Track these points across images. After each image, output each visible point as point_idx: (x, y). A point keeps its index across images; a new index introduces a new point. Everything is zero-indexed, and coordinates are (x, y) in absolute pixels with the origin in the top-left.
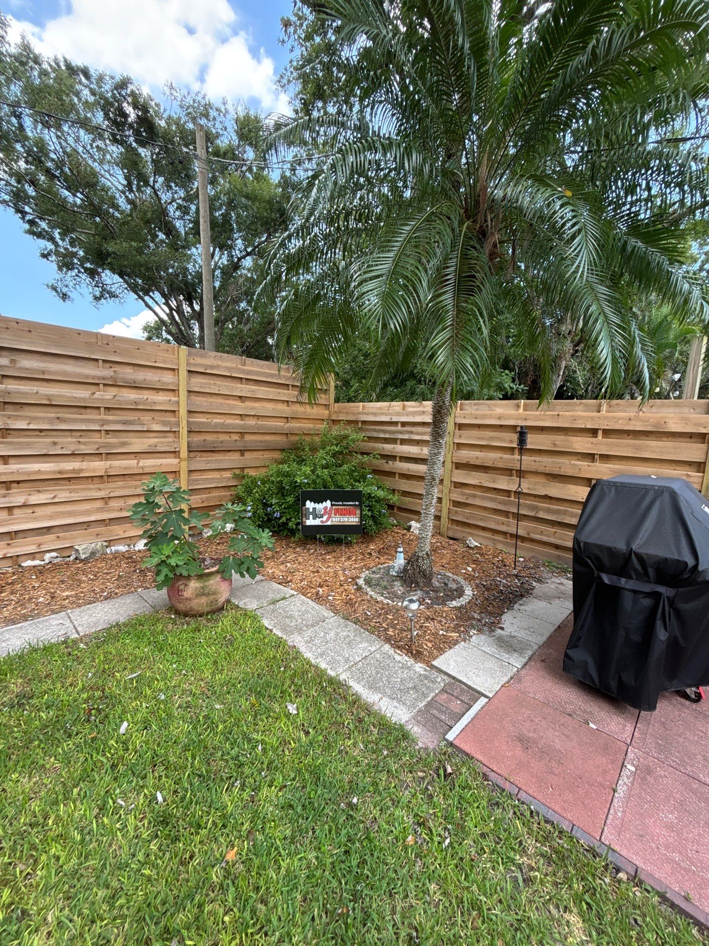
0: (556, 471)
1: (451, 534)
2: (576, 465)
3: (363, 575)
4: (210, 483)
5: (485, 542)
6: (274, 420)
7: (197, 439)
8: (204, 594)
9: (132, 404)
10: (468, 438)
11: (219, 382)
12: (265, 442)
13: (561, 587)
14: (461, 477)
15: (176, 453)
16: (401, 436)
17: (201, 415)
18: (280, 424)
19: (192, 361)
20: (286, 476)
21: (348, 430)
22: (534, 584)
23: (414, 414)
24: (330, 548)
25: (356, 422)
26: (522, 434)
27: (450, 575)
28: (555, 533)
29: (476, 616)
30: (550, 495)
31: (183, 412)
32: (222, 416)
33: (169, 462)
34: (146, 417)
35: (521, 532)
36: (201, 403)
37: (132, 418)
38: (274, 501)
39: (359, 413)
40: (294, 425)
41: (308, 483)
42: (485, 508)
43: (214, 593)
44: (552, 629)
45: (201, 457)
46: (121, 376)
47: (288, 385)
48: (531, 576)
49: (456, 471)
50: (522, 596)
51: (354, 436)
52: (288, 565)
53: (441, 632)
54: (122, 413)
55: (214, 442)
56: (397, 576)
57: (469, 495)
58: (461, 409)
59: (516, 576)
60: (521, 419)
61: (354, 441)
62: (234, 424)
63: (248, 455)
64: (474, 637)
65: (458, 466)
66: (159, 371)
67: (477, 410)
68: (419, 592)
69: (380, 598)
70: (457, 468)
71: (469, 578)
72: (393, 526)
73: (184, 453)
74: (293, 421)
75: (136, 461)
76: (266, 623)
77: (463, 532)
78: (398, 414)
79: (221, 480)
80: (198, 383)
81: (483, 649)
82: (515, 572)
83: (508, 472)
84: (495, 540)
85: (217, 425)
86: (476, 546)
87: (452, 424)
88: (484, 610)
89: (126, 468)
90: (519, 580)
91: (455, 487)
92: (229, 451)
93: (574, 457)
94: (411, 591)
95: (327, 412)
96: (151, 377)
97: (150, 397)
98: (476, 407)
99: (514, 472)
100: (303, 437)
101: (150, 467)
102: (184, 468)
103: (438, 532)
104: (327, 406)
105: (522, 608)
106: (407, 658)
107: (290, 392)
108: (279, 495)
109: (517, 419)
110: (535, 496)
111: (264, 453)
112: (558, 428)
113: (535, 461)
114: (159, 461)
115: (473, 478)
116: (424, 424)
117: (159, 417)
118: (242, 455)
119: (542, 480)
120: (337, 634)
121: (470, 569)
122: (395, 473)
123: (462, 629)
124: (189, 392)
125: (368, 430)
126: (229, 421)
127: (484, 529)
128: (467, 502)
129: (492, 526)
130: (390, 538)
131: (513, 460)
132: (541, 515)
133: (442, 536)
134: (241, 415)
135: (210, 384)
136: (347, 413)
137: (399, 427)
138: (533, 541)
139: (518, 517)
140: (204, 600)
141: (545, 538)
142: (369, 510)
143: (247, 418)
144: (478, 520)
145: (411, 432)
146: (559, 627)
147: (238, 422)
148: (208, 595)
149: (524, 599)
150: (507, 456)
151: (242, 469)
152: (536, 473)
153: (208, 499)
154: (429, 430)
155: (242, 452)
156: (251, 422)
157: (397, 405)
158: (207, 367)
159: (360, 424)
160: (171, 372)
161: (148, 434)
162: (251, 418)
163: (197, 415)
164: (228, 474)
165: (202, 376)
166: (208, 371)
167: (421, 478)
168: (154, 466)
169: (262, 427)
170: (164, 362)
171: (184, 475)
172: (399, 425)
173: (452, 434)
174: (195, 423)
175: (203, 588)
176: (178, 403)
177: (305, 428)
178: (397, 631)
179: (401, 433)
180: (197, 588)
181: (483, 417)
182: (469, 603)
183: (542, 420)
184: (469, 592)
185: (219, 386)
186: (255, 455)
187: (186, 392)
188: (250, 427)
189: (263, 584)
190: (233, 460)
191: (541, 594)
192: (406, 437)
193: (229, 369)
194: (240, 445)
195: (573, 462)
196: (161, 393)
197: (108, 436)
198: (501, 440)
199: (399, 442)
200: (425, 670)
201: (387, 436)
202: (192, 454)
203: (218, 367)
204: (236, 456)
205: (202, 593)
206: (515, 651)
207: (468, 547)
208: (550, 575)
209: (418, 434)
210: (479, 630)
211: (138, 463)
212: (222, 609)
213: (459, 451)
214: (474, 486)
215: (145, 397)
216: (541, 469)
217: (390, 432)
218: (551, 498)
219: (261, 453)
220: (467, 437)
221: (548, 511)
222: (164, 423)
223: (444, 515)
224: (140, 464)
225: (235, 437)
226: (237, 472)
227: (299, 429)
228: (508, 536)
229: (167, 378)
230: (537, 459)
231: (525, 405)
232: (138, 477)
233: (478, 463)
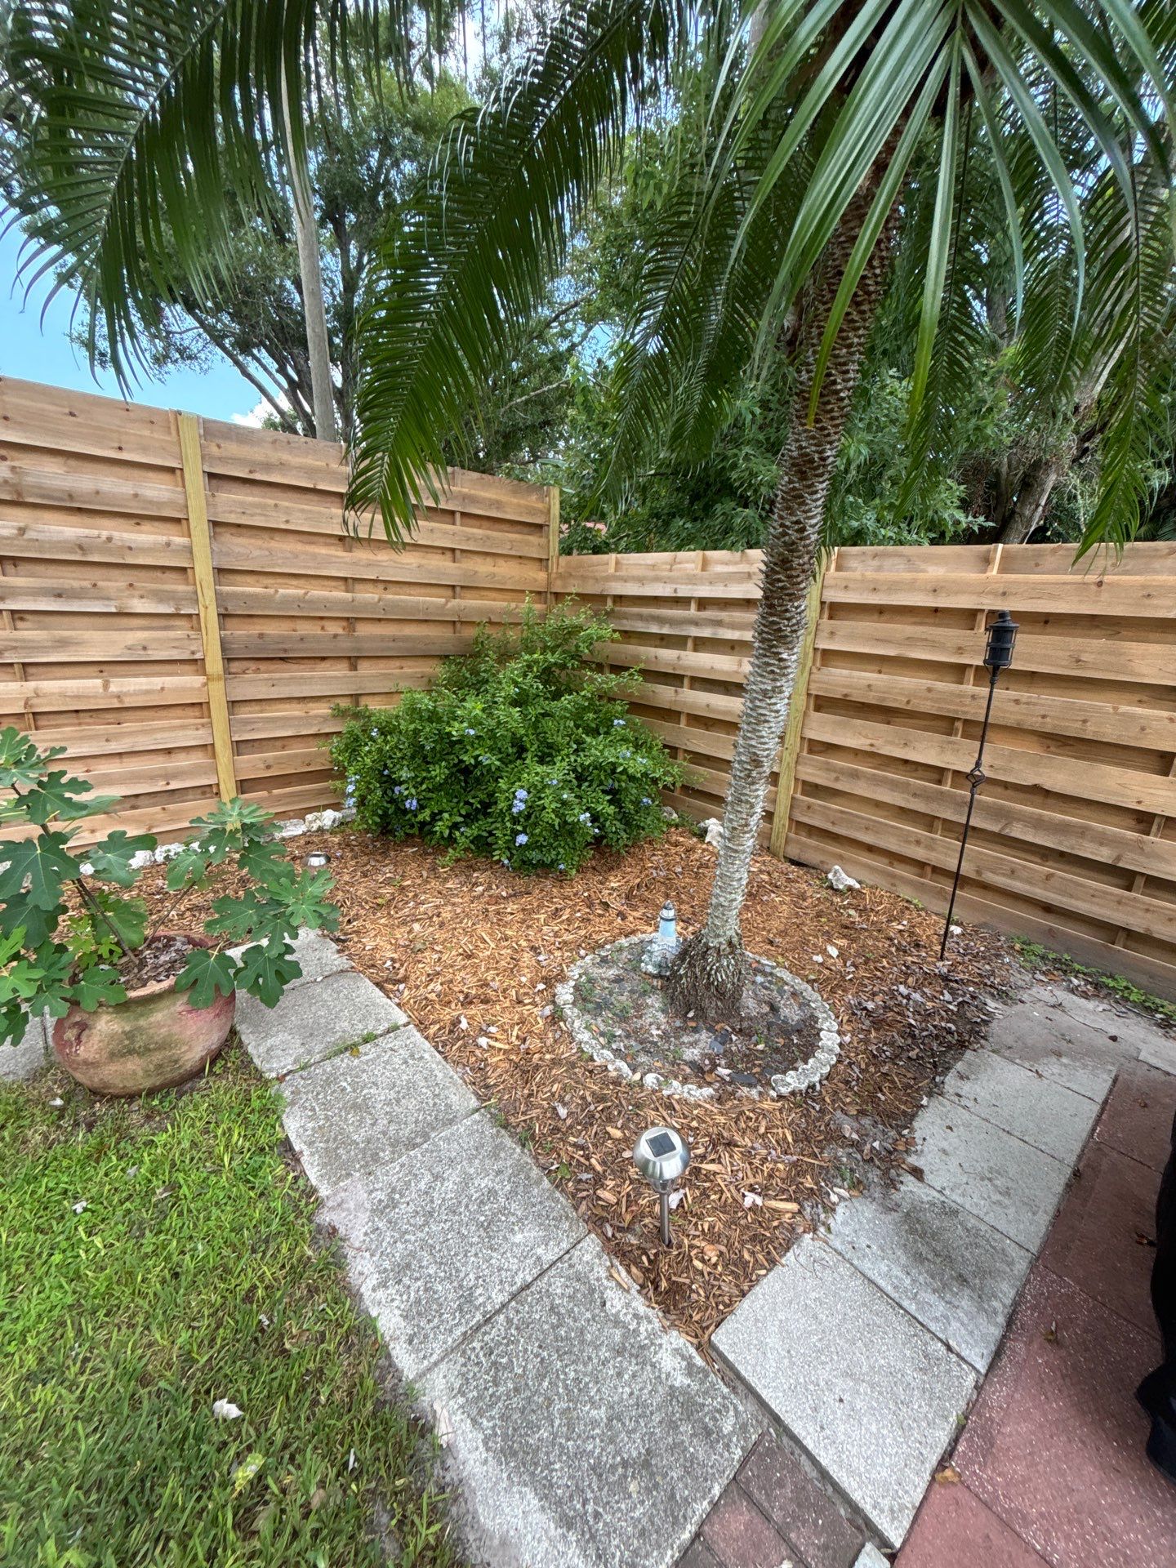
0: (1073, 729)
1: (793, 852)
2: (1133, 717)
3: (574, 972)
4: (283, 727)
5: (870, 879)
6: (423, 590)
7: (242, 632)
8: (131, 1052)
9: (71, 552)
10: (851, 637)
11: (286, 501)
12: (406, 639)
13: (1057, 1015)
14: (825, 728)
15: (196, 664)
16: (695, 632)
17: (249, 579)
18: (436, 600)
19: (214, 450)
20: (430, 720)
21: (579, 617)
22: (992, 1005)
23: (726, 579)
24: (520, 883)
25: (601, 598)
26: (1001, 629)
27: (786, 975)
28: (1049, 877)
29: (848, 1131)
30: (1048, 786)
31: (203, 571)
32: (302, 582)
33: (185, 684)
34: (115, 583)
35: (967, 869)
36: (245, 551)
37: (76, 584)
38: (405, 774)
39: (608, 578)
40: (470, 603)
41: (478, 737)
42: (878, 804)
43: (163, 1046)
44: (1058, 1181)
45: (258, 671)
46: (30, 480)
47: (453, 513)
48: (982, 981)
49: (815, 716)
50: (962, 1045)
51: (593, 629)
52: (416, 927)
53: (750, 1199)
54: (52, 570)
55: (283, 639)
56: (659, 976)
57: (842, 771)
58: (839, 568)
59: (946, 979)
60: (994, 593)
61: (590, 641)
62: (327, 599)
63: (365, 668)
64: (840, 1210)
65: (822, 703)
66: (136, 473)
67: (879, 569)
68: (704, 1036)
69: (602, 1057)
70: (818, 709)
71: (831, 984)
72: (669, 825)
73: (215, 664)
74: (468, 593)
75: (98, 682)
76: (294, 1126)
77: (824, 851)
78: (691, 580)
79: (307, 719)
80: (234, 503)
81: (866, 1266)
82: (942, 967)
83: (944, 724)
84: (893, 876)
85: (287, 601)
86: (850, 889)
87: (816, 604)
88: (870, 1106)
89: (77, 697)
90: (953, 992)
91: (810, 751)
92: (323, 659)
93: (1127, 696)
94: (684, 1029)
95: (542, 576)
96: (114, 486)
97: (116, 534)
98: (876, 563)
99: (959, 725)
100: (488, 630)
101: (136, 693)
102: (217, 697)
103: (766, 847)
104: (542, 562)
105: (966, 1088)
106: (640, 1305)
107: (458, 528)
108: (418, 761)
109: (980, 594)
110: (1006, 785)
111: (404, 663)
112: (1093, 618)
113: (1017, 702)
114: (157, 682)
115: (855, 734)
116: (748, 603)
117: (144, 581)
118: (354, 668)
119: (1032, 749)
120: (466, 1180)
121: (834, 952)
122: (679, 713)
123: (809, 1183)
124: (215, 524)
125: (626, 616)
126: (318, 592)
127: (870, 849)
128: (838, 786)
129: (892, 845)
130: (658, 858)
131: (960, 696)
132: (1017, 831)
133: (774, 855)
134: (345, 579)
135: (264, 506)
136: (584, 578)
137: (693, 611)
138: (986, 887)
139: (966, 832)
140: (134, 1065)
141: (1018, 886)
142: (610, 802)
143: (358, 587)
144: (858, 829)
145: (719, 623)
146: (1077, 1174)
147: (340, 594)
148: (147, 1050)
149: (969, 1054)
150: (945, 686)
151: (356, 697)
152: (1016, 731)
153: (279, 761)
154: (752, 616)
155: (353, 661)
156: (369, 595)
157: (690, 559)
158: (254, 466)
159: (610, 603)
160: (166, 477)
161: (125, 621)
162: (370, 587)
163: (239, 578)
164: (323, 709)
165: (247, 489)
166: (257, 476)
167: (731, 727)
168: (147, 692)
169: (395, 606)
170: (145, 449)
171: (219, 712)
172: (693, 605)
173: (813, 627)
174: (234, 595)
175: (129, 1035)
176: (189, 550)
177: (492, 611)
178: (627, 1188)
179: (696, 623)
180: (112, 1037)
181: (894, 587)
182: (828, 1077)
183: (1052, 596)
184: (830, 1039)
185: (287, 511)
186: (382, 668)
187: (206, 526)
188: (366, 605)
189: (344, 981)
190: (333, 679)
191: (1010, 1040)
192: (706, 632)
193: (310, 471)
194: (345, 646)
195: (1124, 708)
196: (147, 526)
197: (20, 624)
198: (933, 645)
199: (690, 644)
200: (690, 1370)
201: (666, 630)
202: (235, 666)
203: (282, 466)
204: (340, 670)
205: (125, 1048)
206: (962, 1280)
207: (831, 887)
208: (1028, 977)
209: (733, 626)
210: (857, 1185)
211: (106, 686)
212: (198, 1073)
213: (825, 670)
214: (856, 752)
215: (105, 534)
216: (1034, 722)
217: (671, 622)
218: (1047, 793)
219: (397, 663)
220: (849, 637)
221: (1038, 824)
222: (160, 596)
223: (782, 811)
224: (113, 688)
225: (334, 628)
226: (344, 704)
227: (480, 611)
228: (929, 870)
229: (157, 490)
230: (1024, 696)
231: (1005, 557)
232: (111, 717)
233: (871, 699)
